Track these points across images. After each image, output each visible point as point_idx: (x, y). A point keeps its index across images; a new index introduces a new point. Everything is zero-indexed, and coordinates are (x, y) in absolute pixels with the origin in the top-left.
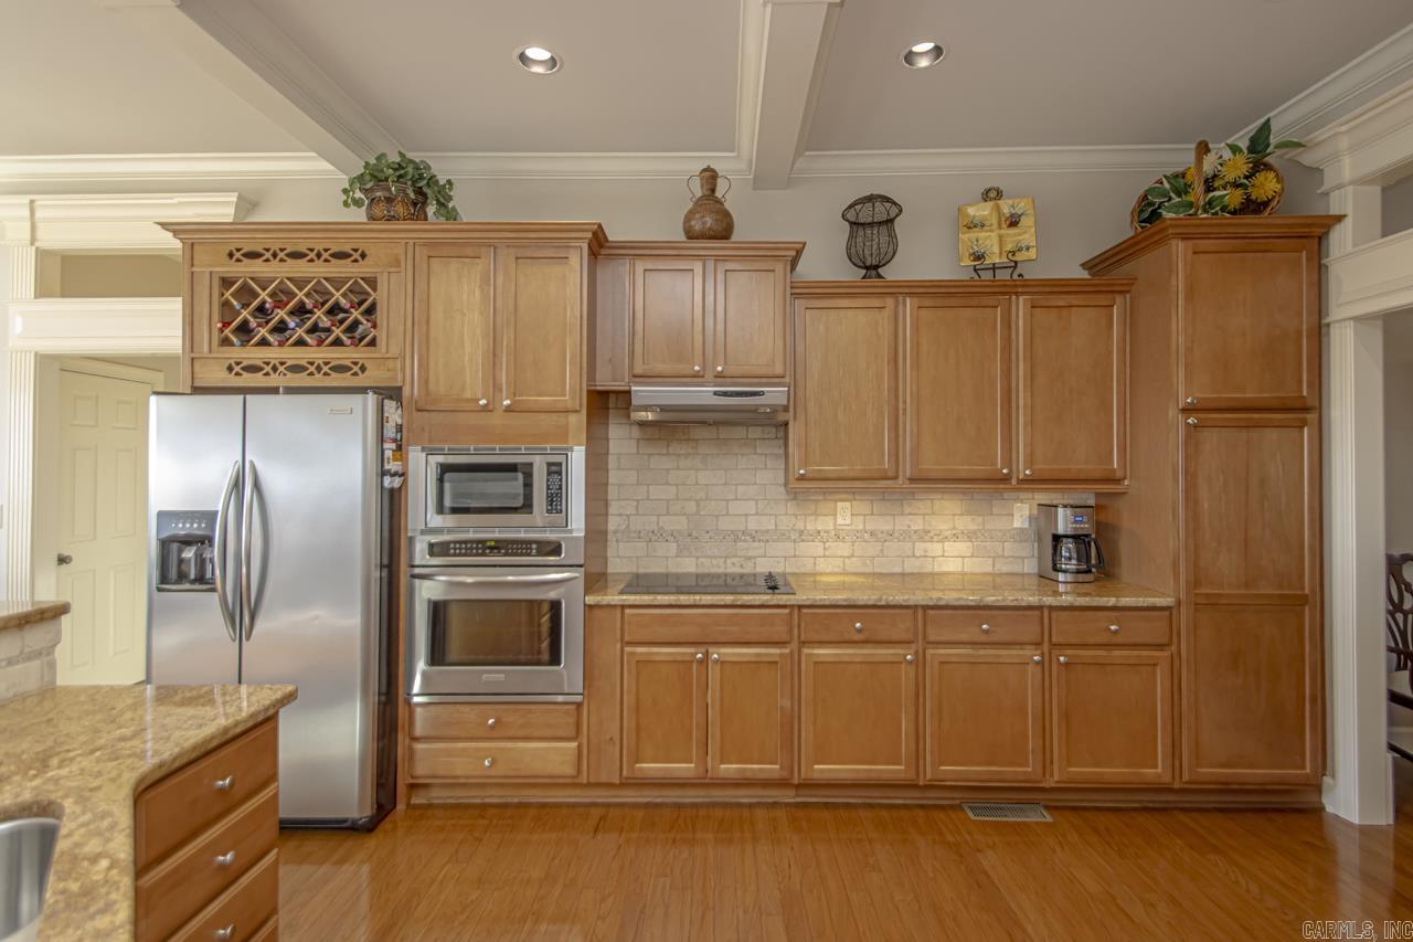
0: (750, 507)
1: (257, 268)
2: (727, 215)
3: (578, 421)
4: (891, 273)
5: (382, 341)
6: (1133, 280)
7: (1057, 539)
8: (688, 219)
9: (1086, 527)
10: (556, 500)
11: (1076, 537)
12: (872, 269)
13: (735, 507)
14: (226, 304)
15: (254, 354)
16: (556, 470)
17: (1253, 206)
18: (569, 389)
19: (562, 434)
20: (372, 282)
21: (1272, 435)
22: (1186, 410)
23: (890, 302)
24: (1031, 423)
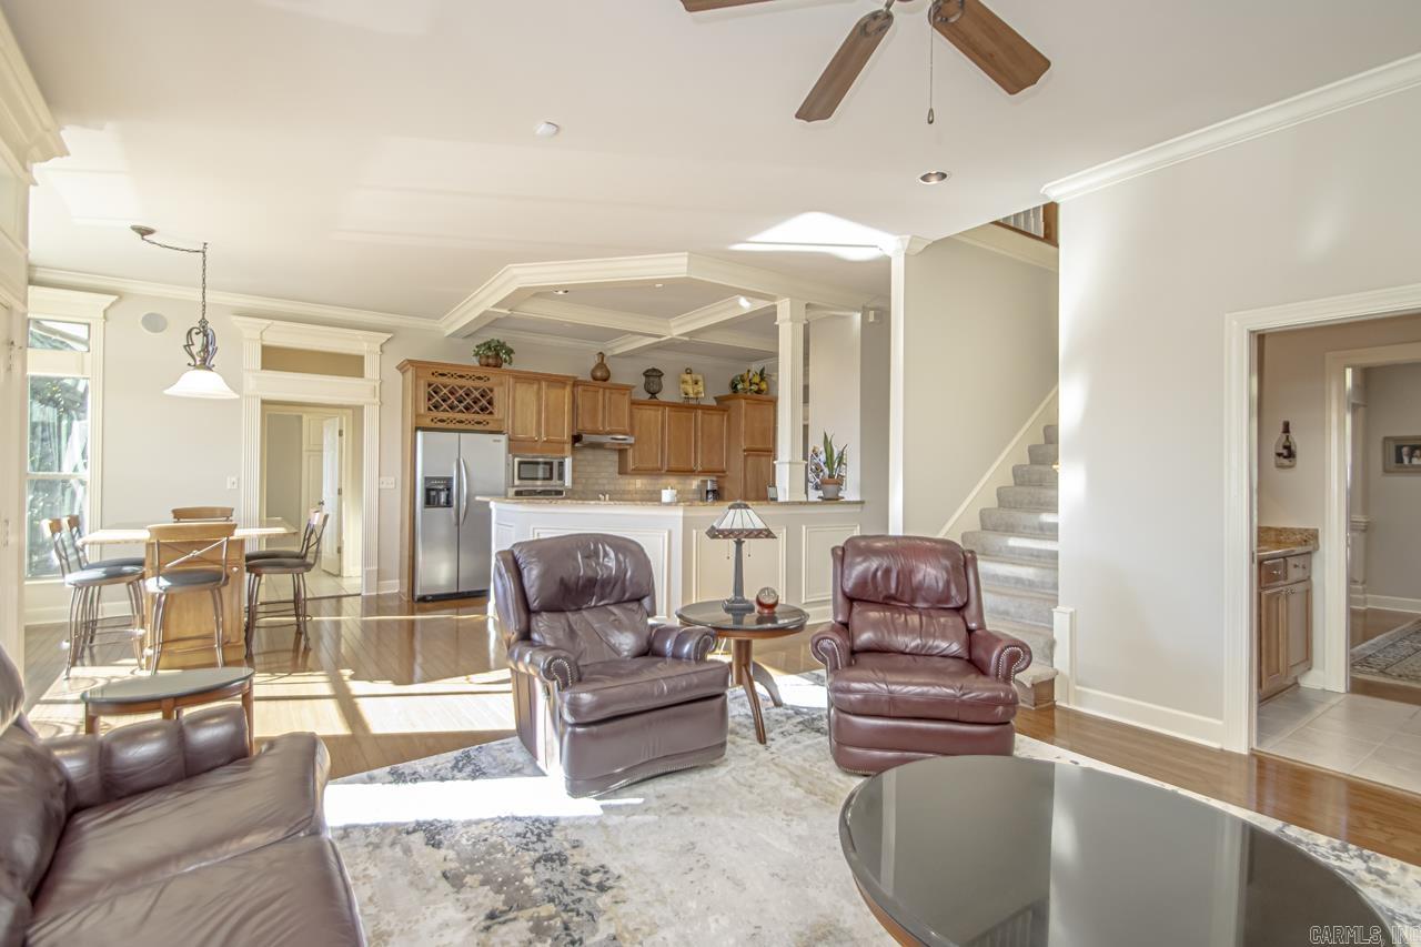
0: (605, 481)
1: (444, 380)
2: (608, 372)
3: (568, 447)
4: (662, 397)
5: (495, 411)
6: (729, 407)
7: (708, 492)
8: (593, 371)
9: (716, 488)
10: (561, 476)
11: (714, 491)
12: (653, 394)
13: (600, 481)
14: (429, 393)
15: (444, 416)
16: (561, 464)
17: (759, 392)
18: (567, 436)
19: (563, 451)
20: (491, 390)
21: (763, 459)
22: (745, 451)
23: (661, 408)
24: (702, 452)
